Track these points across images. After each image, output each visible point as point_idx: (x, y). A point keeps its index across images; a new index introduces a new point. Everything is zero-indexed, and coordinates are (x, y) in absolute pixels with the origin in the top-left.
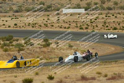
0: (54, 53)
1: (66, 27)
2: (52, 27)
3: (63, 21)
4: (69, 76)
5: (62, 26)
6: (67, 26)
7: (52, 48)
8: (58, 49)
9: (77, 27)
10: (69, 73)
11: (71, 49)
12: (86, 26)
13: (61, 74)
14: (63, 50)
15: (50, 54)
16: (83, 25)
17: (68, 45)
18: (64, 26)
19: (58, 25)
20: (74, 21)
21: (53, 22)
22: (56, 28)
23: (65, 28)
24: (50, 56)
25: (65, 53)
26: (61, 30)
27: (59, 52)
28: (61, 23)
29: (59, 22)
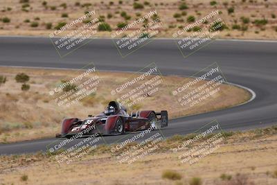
0: (14, 112)
1: (53, 24)
2: (6, 26)
3: (40, 4)
5: (40, 22)
6: (55, 19)
7: (8, 94)
8: (26, 98)
10: (73, 177)
12: (121, 20)
13: (45, 183)
14: (46, 102)
16: (110, 16)
18: (47, 22)
19: (24, 16)
20: (78, 4)
21: (9, 9)
22: (17, 27)
23: (49, 27)
24: (3, 124)
25: (53, 112)
26: (37, 33)
27: (30, 107)
28: (36, 11)
29: (27, 8)
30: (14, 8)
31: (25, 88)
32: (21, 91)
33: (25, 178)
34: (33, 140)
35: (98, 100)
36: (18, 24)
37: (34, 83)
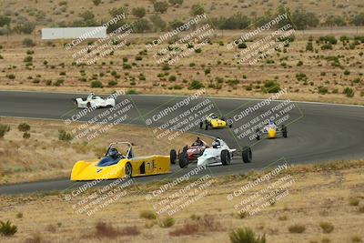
0: (15, 158)
1: (53, 81)
2: (11, 82)
3: (42, 64)
4: (60, 225)
5: (41, 79)
6: (55, 76)
7: (11, 142)
8: (27, 145)
9: (85, 80)
10: (62, 215)
11: (68, 146)
12: (112, 78)
13: (37, 220)
14: (44, 148)
15: (5, 159)
16: (102, 75)
17: (56, 132)
18: (47, 79)
19: (28, 73)
20: (74, 64)
21: (15, 67)
22: (21, 83)
23: (49, 83)
24: (6, 167)
25: (50, 158)
26: (38, 89)
27: (30, 153)
28: (37, 70)
29: (31, 67)
30: (19, 66)
31: (26, 136)
32: (22, 139)
33: (20, 216)
34: (31, 182)
35: (89, 148)
36: (22, 80)
37: (34, 132)
